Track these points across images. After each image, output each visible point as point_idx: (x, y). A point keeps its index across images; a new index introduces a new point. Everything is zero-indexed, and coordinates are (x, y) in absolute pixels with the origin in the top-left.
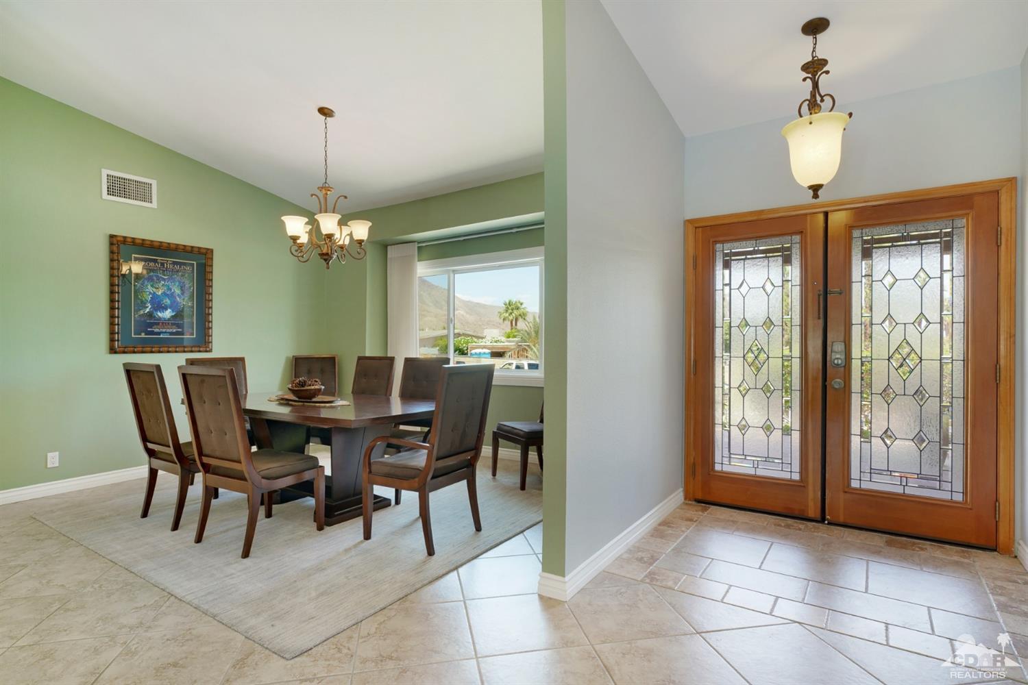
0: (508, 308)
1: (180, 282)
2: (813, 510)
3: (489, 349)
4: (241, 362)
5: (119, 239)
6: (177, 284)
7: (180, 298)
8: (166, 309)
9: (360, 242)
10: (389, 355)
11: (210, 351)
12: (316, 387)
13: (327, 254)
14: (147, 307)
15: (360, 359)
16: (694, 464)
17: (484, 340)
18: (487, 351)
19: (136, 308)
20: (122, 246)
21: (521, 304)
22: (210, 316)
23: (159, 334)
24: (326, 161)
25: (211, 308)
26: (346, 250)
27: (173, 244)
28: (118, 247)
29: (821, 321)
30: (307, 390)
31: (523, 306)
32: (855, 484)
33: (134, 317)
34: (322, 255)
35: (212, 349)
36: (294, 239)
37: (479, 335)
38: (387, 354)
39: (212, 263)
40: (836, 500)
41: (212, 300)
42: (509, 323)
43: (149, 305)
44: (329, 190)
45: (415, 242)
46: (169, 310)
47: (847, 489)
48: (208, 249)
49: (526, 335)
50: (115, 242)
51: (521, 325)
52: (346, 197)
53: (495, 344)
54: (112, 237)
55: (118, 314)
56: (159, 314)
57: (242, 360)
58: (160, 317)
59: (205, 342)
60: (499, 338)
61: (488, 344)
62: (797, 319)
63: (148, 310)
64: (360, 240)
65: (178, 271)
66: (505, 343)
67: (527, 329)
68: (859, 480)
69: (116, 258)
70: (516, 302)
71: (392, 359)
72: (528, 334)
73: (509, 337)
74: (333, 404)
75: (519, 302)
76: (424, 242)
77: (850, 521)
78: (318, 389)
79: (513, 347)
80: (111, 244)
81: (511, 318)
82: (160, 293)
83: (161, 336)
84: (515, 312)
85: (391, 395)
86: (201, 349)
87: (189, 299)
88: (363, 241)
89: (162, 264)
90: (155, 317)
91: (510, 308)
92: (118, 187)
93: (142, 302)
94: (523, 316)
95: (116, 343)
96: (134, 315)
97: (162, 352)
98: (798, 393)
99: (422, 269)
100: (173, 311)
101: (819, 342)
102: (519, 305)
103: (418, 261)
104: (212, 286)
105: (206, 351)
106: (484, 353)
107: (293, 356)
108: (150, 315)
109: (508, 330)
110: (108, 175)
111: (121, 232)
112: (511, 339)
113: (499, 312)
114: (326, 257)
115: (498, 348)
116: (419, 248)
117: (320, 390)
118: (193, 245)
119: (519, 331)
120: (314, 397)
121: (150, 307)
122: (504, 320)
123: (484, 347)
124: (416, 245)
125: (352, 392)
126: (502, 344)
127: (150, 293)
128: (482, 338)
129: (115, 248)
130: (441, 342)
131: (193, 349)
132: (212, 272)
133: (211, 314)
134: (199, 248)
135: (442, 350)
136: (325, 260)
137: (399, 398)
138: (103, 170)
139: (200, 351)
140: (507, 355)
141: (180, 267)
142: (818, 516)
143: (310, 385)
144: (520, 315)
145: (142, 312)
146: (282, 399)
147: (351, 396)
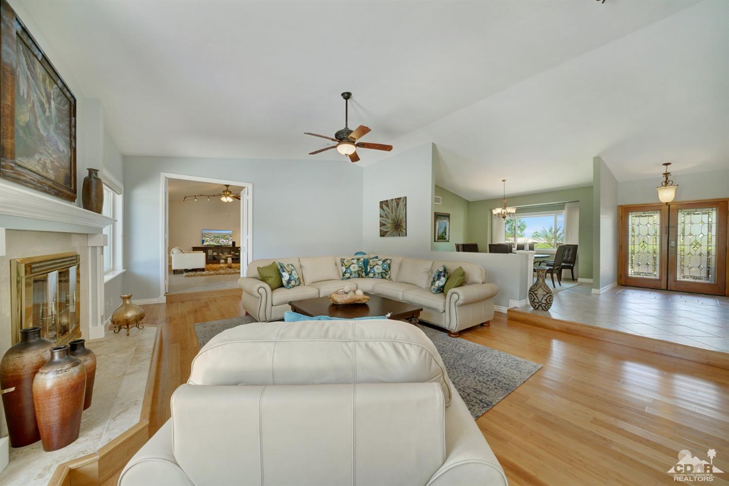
2: (664, 287)
5: (436, 213)
16: (621, 275)
29: (667, 235)
32: (678, 279)
35: (449, 241)
40: (671, 284)
47: (675, 281)
55: (436, 232)
62: (658, 234)
68: (679, 277)
69: (435, 218)
77: (676, 289)
98: (659, 255)
101: (666, 241)
129: (435, 215)
142: (665, 288)
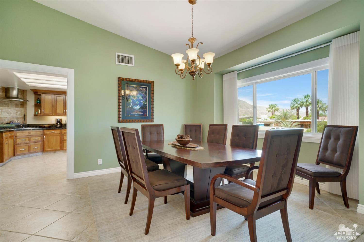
0: (270, 107)
1: (142, 95)
3: (263, 122)
4: (162, 126)
5: (121, 79)
6: (141, 95)
7: (142, 101)
8: (137, 105)
9: (209, 64)
10: (224, 124)
11: (153, 122)
12: (188, 139)
13: (193, 72)
14: (131, 105)
15: (211, 125)
17: (261, 119)
18: (263, 123)
19: (127, 105)
20: (122, 81)
21: (276, 105)
22: (153, 108)
23: (135, 115)
24: (192, 26)
25: (153, 105)
26: (203, 70)
27: (140, 80)
28: (121, 82)
30: (183, 140)
31: (277, 106)
33: (126, 109)
34: (190, 73)
35: (154, 121)
36: (177, 65)
37: (259, 117)
38: (223, 123)
39: (154, 87)
41: (153, 102)
42: (271, 113)
43: (131, 104)
44: (194, 40)
45: (236, 71)
46: (138, 106)
48: (152, 81)
49: (280, 117)
50: (120, 80)
51: (276, 113)
52: (202, 43)
53: (265, 121)
54: (119, 78)
55: (121, 108)
56: (135, 107)
57: (162, 125)
58: (135, 109)
59: (151, 118)
60: (267, 119)
61: (262, 121)
63: (131, 106)
64: (209, 63)
65: (141, 91)
66: (270, 120)
67: (280, 115)
69: (120, 86)
70: (274, 105)
71: (226, 126)
72: (281, 117)
73: (271, 118)
74: (195, 149)
75: (275, 104)
76: (241, 70)
78: (189, 140)
79: (273, 122)
80: (119, 81)
81: (272, 111)
82: (135, 99)
83: (136, 116)
84: (274, 108)
85: (225, 144)
86: (150, 121)
87: (145, 101)
88: (210, 64)
89: (136, 88)
90: (133, 108)
91: (271, 107)
92: (122, 59)
93: (129, 103)
94: (277, 110)
95: (120, 118)
96: (126, 108)
97: (136, 122)
99: (240, 83)
100: (140, 106)
102: (275, 106)
103: (238, 80)
104: (153, 96)
105: (152, 122)
106: (261, 124)
107: (184, 124)
108: (132, 107)
109: (271, 115)
110: (118, 55)
111: (122, 76)
112: (272, 119)
113: (267, 109)
114: (192, 74)
115: (267, 122)
116: (238, 73)
117: (189, 141)
118: (146, 80)
119: (276, 115)
120: (187, 144)
121: (132, 105)
122: (269, 111)
123: (261, 122)
124: (237, 72)
125: (207, 142)
126: (268, 121)
127: (132, 99)
128: (260, 119)
129: (120, 82)
130: (243, 120)
131: (147, 121)
132: (153, 91)
133: (153, 107)
134: (149, 81)
135: (243, 123)
136: (192, 75)
137: (230, 146)
138: (116, 53)
139: (149, 122)
140: (271, 125)
141: (142, 89)
143: (185, 138)
144: (276, 109)
145: (129, 107)
146: (173, 144)
147: (206, 144)
